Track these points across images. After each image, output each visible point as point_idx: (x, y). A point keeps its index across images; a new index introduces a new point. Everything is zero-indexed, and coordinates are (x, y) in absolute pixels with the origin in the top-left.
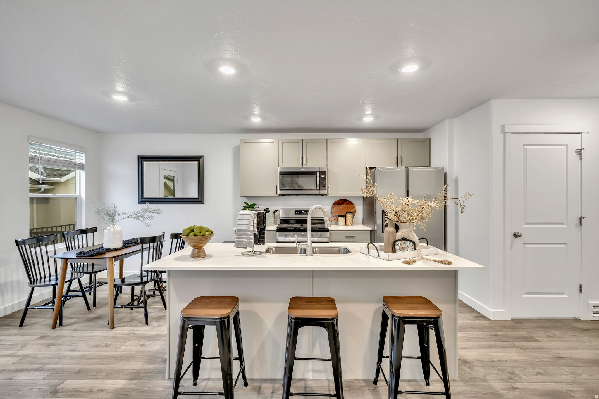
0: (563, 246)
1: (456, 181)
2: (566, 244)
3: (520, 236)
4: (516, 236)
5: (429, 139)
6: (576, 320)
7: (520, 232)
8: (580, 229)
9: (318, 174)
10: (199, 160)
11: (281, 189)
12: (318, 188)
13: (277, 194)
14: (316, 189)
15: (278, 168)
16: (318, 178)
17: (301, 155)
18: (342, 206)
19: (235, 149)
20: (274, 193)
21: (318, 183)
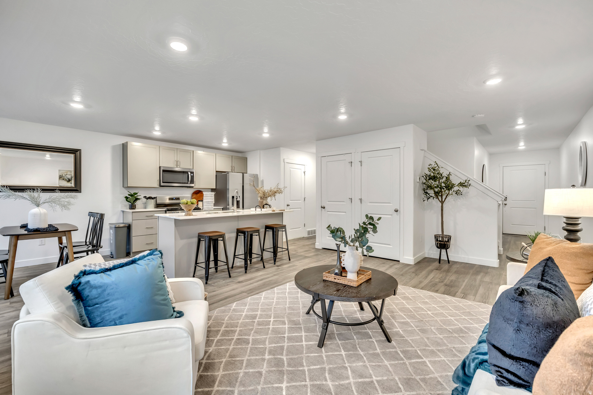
0: (300, 209)
1: (263, 181)
2: (301, 208)
3: (289, 206)
4: (288, 205)
5: (247, 158)
6: (303, 237)
7: (289, 204)
8: (305, 202)
9: (189, 173)
10: (75, 153)
11: (163, 182)
12: (189, 183)
13: (158, 186)
14: (188, 183)
15: (160, 167)
16: (190, 176)
17: (176, 159)
18: (198, 195)
19: (114, 148)
20: (156, 185)
21: (190, 179)
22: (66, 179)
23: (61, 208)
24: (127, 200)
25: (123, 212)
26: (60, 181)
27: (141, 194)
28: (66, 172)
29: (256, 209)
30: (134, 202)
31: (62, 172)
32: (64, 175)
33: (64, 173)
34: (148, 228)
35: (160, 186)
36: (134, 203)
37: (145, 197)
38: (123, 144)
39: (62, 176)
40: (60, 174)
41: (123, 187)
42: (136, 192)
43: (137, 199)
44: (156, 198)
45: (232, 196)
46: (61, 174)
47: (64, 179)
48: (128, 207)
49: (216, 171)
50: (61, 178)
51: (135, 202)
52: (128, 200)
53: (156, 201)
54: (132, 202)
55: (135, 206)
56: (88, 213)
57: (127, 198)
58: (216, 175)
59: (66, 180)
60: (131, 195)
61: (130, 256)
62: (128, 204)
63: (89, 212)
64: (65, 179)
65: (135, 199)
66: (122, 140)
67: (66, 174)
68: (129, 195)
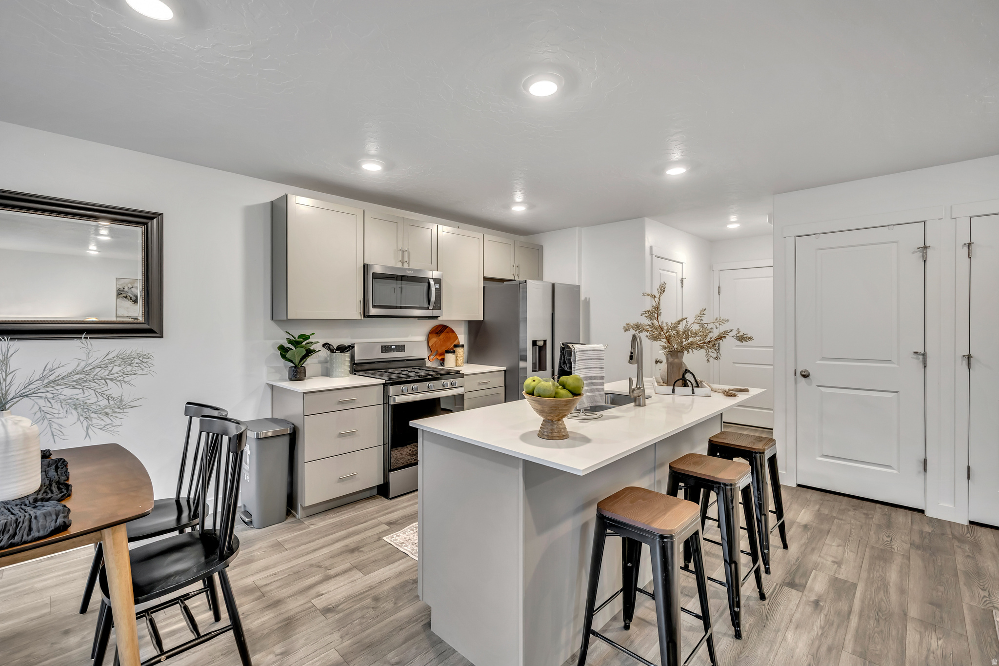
5: (542, 246)
9: (432, 282)
10: (146, 224)
11: (374, 307)
12: (431, 307)
13: (361, 315)
14: (428, 308)
15: (364, 265)
16: (433, 289)
17: (400, 246)
18: (442, 336)
19: (249, 211)
20: (355, 313)
21: (433, 299)
22: (132, 296)
23: (85, 424)
24: (283, 356)
25: (272, 387)
26: (118, 300)
27: (318, 339)
28: (130, 283)
29: (674, 389)
30: (300, 361)
31: (122, 281)
32: (126, 289)
33: (127, 284)
34: (343, 436)
35: (364, 317)
36: (302, 362)
37: (326, 346)
38: (272, 202)
39: (123, 291)
40: (118, 286)
41: (272, 319)
42: (307, 333)
43: (309, 352)
44: (353, 347)
45: (533, 341)
46: (121, 287)
47: (126, 297)
48: (286, 374)
49: (486, 279)
50: (121, 294)
51: (305, 360)
52: (288, 355)
53: (352, 357)
54: (297, 361)
55: (303, 371)
56: (185, 405)
57: (283, 350)
58: (484, 287)
59: (131, 299)
60: (296, 343)
61: (294, 516)
62: (284, 367)
63: (188, 403)
64: (128, 297)
65: (304, 353)
66: (270, 192)
67: (130, 286)
68: (290, 342)
